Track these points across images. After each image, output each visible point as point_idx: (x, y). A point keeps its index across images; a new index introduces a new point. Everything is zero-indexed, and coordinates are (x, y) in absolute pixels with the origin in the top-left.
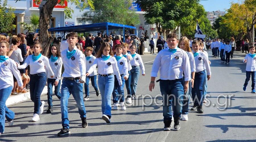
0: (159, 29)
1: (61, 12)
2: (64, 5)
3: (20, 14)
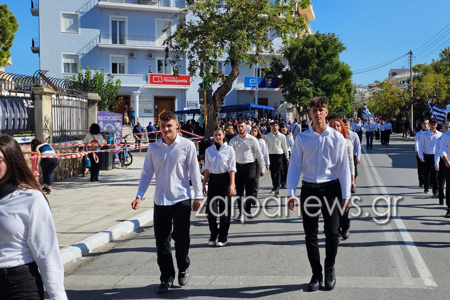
0: (298, 109)
1: (182, 89)
2: (186, 81)
3: (134, 92)
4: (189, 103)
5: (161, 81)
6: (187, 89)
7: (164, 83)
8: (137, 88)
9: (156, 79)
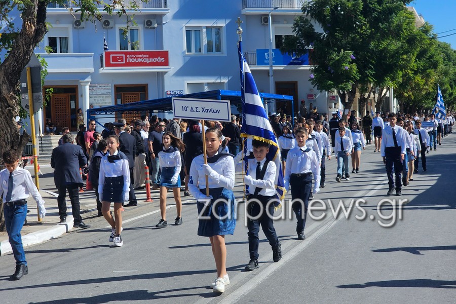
0: (342, 97)
1: (158, 73)
2: (163, 60)
3: (81, 81)
4: (169, 93)
5: (122, 61)
6: (166, 73)
7: (128, 64)
8: (86, 75)
9: (115, 59)
